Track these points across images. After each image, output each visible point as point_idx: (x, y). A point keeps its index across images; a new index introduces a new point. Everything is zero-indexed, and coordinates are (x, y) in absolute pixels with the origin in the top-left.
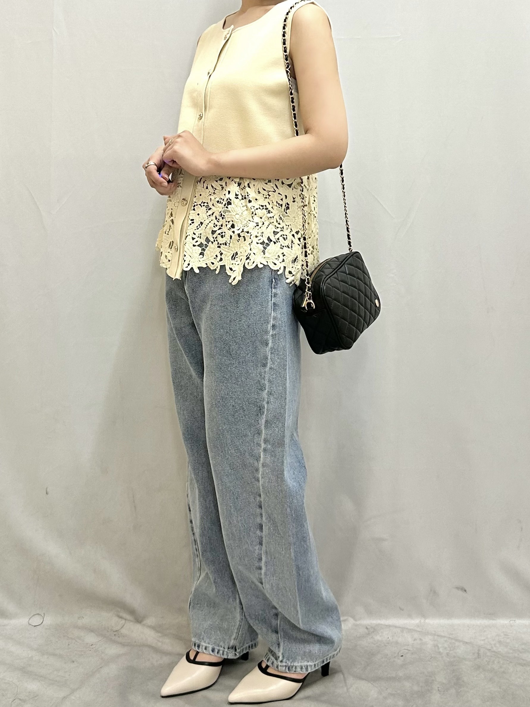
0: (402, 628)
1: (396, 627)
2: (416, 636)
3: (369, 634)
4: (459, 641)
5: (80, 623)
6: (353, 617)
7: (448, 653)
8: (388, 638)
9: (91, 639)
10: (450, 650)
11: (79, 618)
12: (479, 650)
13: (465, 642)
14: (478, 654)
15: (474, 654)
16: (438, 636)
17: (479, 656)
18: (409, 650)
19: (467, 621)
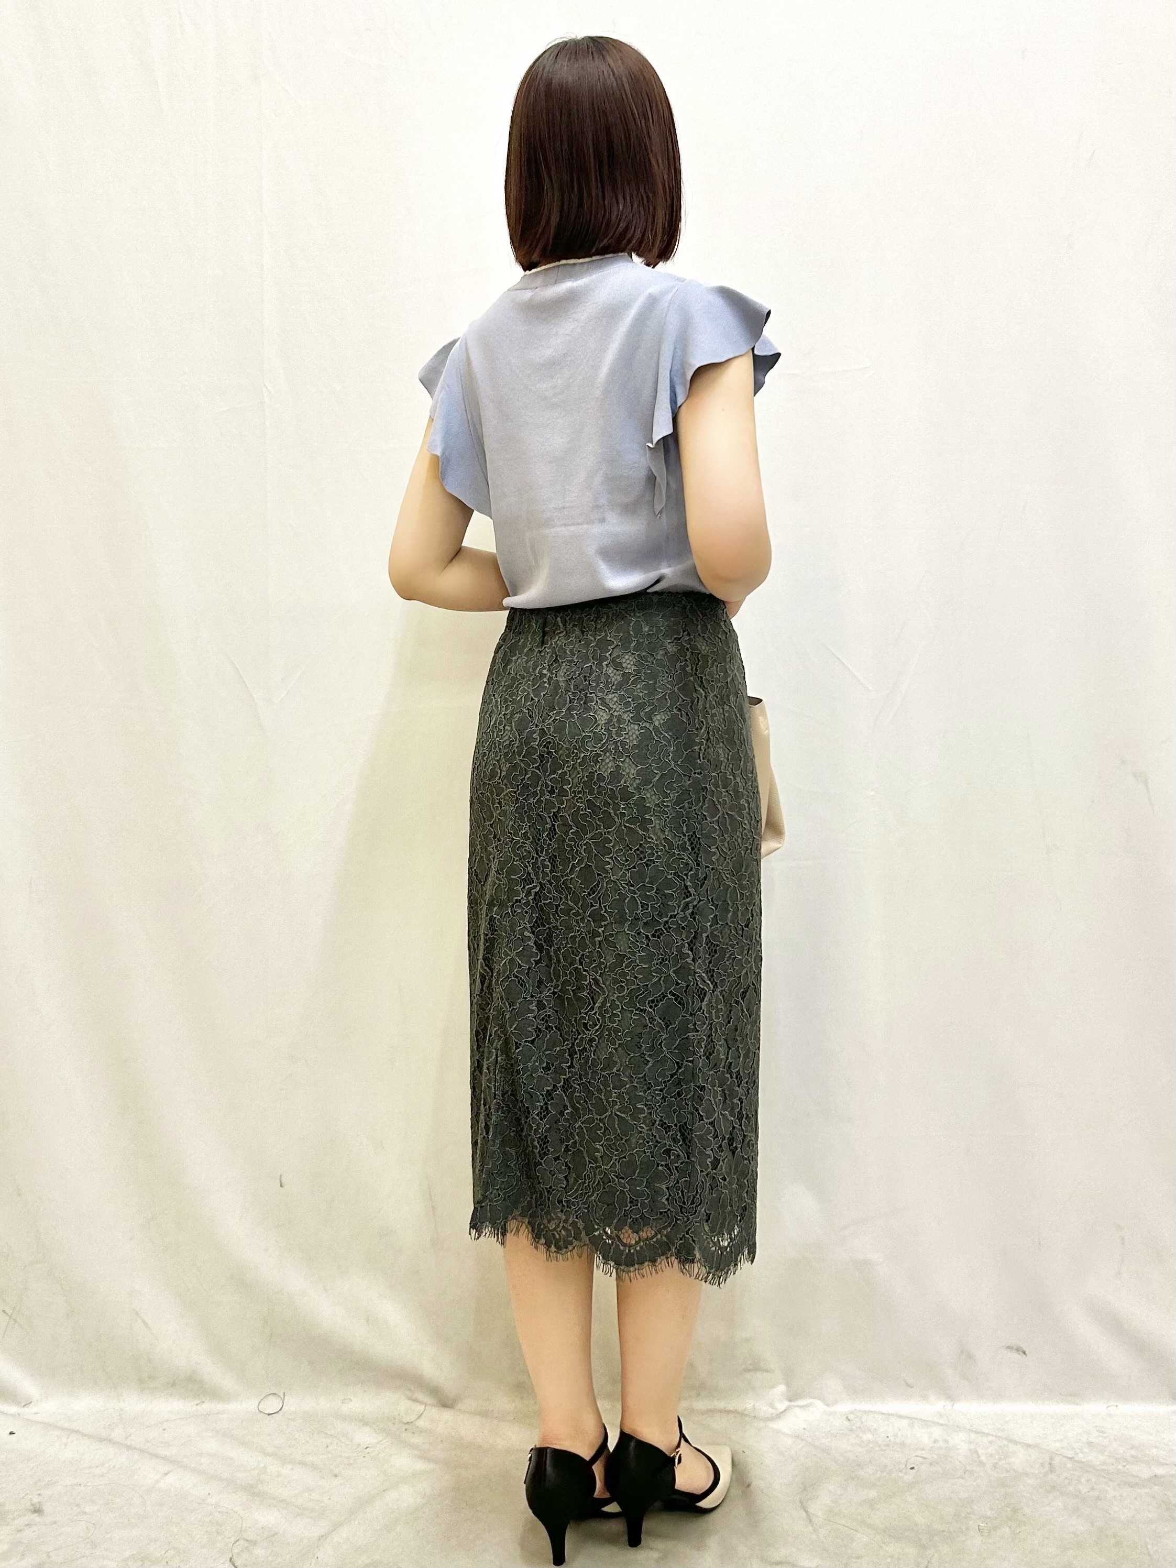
0: (911, 1418)
1: (900, 1417)
2: (937, 1432)
3: (851, 1430)
4: (1015, 1443)
5: (345, 1409)
6: (823, 1400)
7: (996, 1463)
8: (888, 1437)
9: (365, 1437)
10: (1000, 1459)
11: (343, 1401)
12: (1051, 1459)
13: (1025, 1444)
14: (1050, 1464)
15: (1042, 1465)
17: (1052, 1470)
18: (926, 1458)
19: (1029, 1407)
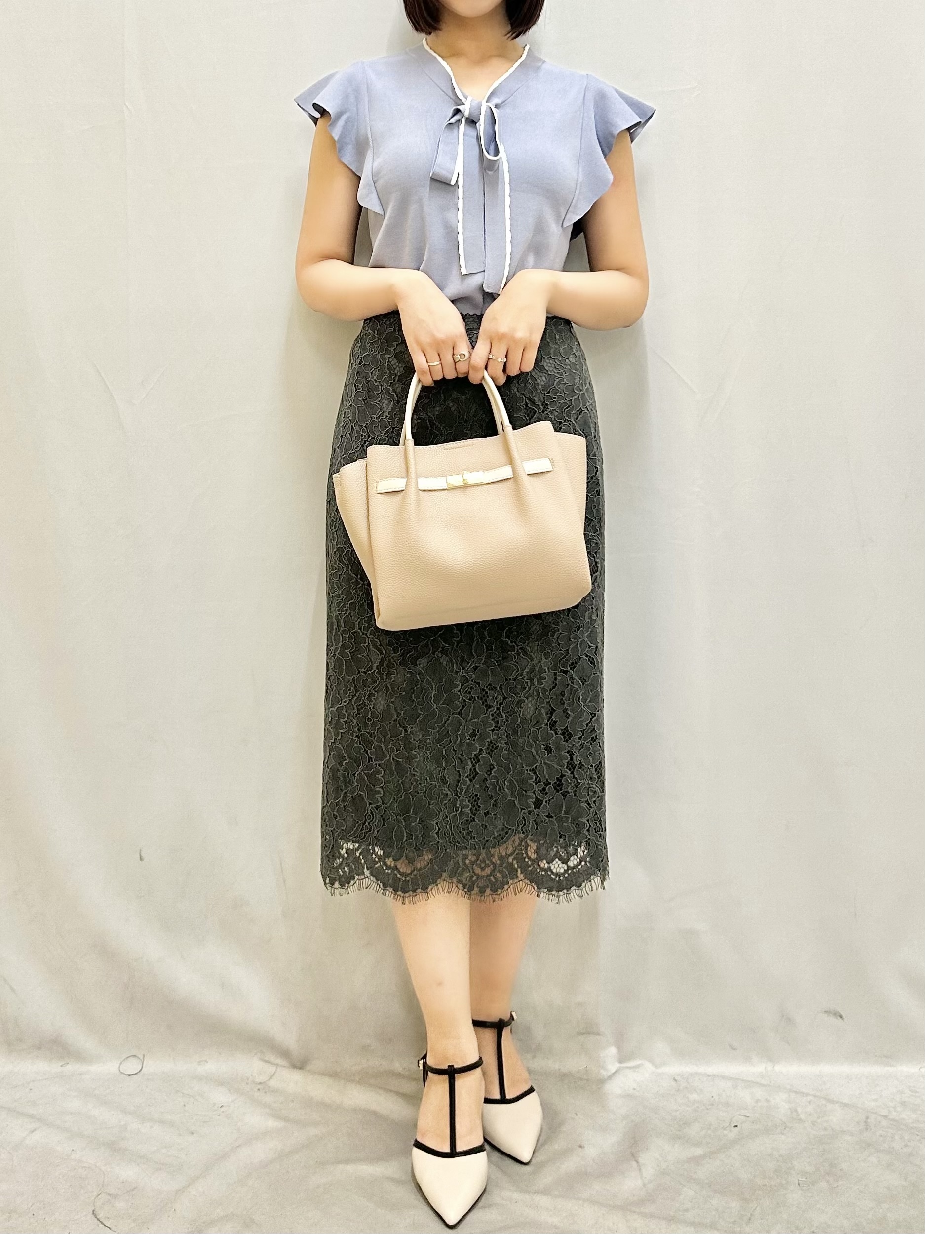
0: (735, 1079)
1: (724, 1078)
2: (759, 1093)
3: (678, 1090)
4: (834, 1102)
5: (201, 1070)
6: (651, 1061)
7: (815, 1122)
8: (712, 1097)
9: (220, 1096)
10: (818, 1118)
11: (199, 1063)
12: (867, 1117)
13: (842, 1103)
14: (866, 1123)
15: (859, 1123)
16: (796, 1092)
17: (867, 1126)
18: (748, 1117)
19: (845, 1069)
